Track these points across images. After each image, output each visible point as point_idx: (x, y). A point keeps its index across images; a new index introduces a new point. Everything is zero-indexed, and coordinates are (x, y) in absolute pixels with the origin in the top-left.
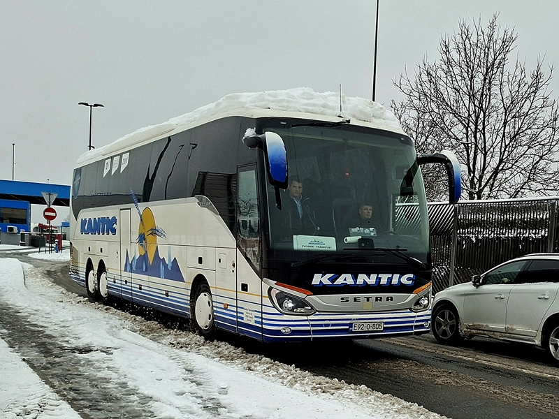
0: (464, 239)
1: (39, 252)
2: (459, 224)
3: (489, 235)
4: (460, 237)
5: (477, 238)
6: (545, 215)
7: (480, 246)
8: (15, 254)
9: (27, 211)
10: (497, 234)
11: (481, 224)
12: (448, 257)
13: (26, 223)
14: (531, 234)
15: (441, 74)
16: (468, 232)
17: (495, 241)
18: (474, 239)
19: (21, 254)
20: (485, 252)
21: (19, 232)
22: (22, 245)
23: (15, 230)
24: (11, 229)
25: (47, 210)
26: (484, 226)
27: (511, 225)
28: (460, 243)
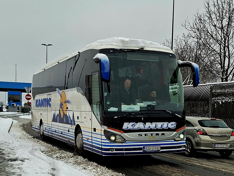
0: (215, 103)
1: (24, 115)
2: (213, 95)
3: (228, 100)
4: (214, 102)
5: (222, 102)
7: (224, 106)
8: (13, 116)
9: (20, 96)
10: (232, 99)
11: (224, 95)
12: (208, 112)
13: (20, 102)
15: (206, 18)
16: (217, 99)
17: (231, 103)
18: (220, 103)
19: (16, 116)
20: (226, 109)
21: (16, 106)
22: (18, 112)
23: (15, 105)
24: (13, 105)
25: (27, 95)
26: (225, 96)
28: (213, 105)
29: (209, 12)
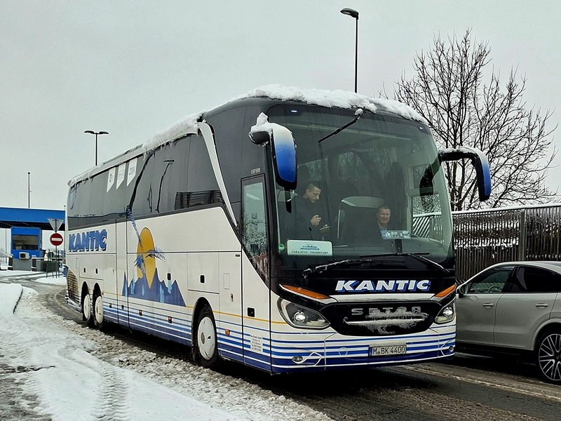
1: (47, 276)
3: (464, 245)
6: (515, 224)
8: (24, 279)
9: (39, 237)
13: (37, 248)
14: (503, 243)
15: (419, 89)
17: (469, 252)
21: (30, 258)
22: (33, 270)
23: (27, 257)
24: (23, 256)
25: (54, 236)
26: (458, 237)
27: (484, 235)
29: (424, 78)
